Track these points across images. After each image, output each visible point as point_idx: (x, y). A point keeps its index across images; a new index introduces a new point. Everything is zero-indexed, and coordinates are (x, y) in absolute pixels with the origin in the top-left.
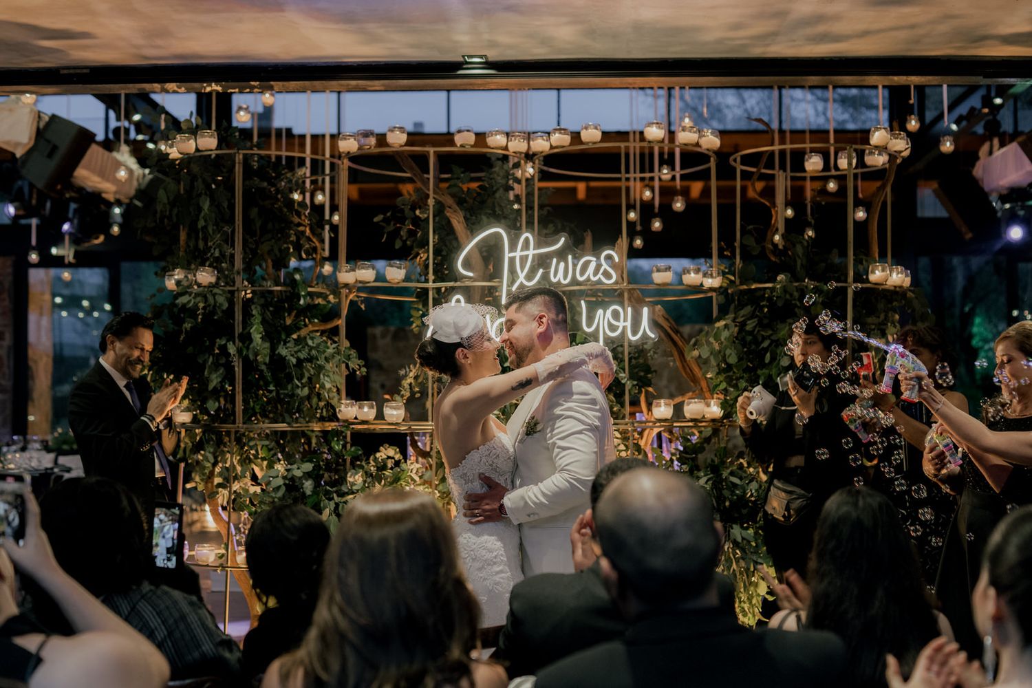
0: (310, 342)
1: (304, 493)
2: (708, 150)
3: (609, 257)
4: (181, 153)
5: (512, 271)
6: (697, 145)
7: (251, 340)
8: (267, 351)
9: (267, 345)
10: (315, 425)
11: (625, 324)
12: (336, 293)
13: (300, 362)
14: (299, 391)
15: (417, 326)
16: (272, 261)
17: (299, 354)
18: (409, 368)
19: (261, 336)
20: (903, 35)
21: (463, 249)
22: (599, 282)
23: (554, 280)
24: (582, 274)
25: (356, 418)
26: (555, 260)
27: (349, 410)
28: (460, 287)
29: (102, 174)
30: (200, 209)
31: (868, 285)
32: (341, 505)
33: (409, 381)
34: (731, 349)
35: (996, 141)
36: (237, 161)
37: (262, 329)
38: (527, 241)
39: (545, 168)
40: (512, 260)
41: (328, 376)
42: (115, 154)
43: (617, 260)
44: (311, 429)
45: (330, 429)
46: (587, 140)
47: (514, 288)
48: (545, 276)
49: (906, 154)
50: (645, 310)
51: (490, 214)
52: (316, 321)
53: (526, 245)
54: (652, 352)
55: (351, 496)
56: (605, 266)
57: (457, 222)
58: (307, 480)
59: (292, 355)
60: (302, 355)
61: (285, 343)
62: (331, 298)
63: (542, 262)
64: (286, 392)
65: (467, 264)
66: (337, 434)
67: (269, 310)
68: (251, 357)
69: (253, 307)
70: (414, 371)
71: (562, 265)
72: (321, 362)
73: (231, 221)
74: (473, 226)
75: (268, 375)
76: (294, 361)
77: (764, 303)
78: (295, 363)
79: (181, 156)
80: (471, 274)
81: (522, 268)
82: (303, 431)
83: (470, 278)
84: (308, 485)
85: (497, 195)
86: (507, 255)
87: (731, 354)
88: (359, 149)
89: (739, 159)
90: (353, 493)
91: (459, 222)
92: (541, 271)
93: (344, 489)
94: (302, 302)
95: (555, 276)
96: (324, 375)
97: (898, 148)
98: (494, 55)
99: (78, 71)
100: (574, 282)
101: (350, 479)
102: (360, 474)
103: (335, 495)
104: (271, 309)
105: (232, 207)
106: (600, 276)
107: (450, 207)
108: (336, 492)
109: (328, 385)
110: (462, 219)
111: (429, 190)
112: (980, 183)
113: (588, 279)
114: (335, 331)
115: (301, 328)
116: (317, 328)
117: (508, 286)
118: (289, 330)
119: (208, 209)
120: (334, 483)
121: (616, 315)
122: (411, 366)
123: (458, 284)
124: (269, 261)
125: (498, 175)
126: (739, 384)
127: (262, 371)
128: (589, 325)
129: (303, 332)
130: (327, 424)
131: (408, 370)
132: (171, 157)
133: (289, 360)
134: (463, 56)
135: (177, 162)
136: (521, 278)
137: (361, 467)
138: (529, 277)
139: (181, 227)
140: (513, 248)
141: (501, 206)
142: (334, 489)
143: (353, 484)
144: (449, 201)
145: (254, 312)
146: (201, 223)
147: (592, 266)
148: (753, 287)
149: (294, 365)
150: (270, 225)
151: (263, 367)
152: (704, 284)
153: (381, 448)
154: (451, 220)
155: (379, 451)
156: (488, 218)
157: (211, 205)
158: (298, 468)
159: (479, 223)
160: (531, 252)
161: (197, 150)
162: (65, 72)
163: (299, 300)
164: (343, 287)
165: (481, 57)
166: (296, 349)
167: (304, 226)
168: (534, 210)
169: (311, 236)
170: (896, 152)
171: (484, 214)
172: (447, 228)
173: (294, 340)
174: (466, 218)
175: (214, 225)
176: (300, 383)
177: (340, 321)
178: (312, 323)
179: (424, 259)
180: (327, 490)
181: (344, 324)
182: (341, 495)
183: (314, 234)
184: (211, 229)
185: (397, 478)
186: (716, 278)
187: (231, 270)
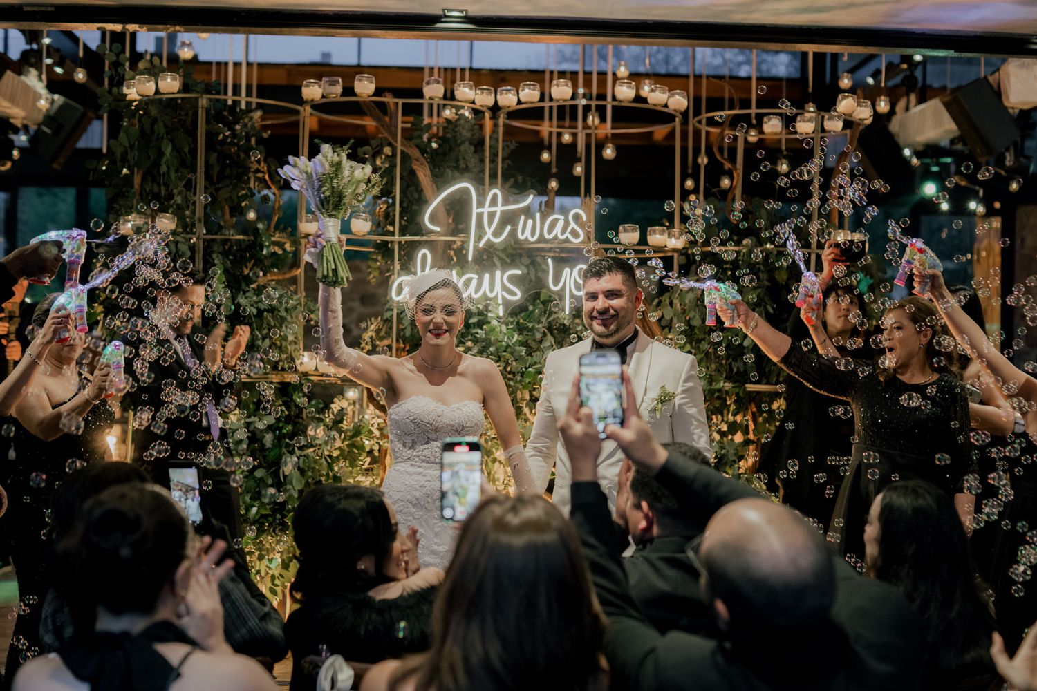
0: (272, 293)
1: (263, 445)
2: (675, 110)
3: (577, 216)
4: (140, 95)
5: (480, 225)
6: (666, 106)
8: (229, 301)
9: (228, 295)
10: (274, 376)
12: (296, 242)
13: (260, 312)
14: (260, 343)
15: (374, 277)
16: (230, 207)
17: (260, 305)
18: (371, 321)
19: (223, 285)
21: (430, 205)
22: (567, 241)
23: (522, 237)
24: (550, 232)
25: (316, 369)
26: (523, 217)
27: (307, 361)
28: (426, 242)
29: (12, 100)
30: (161, 154)
32: (302, 459)
33: (370, 333)
34: (695, 311)
35: (913, 97)
36: (200, 105)
37: (224, 279)
38: (495, 197)
39: (508, 122)
40: (480, 216)
41: (289, 328)
42: (23, 78)
43: (585, 219)
44: (270, 380)
45: (288, 380)
46: (558, 97)
47: (481, 245)
48: (513, 233)
49: (868, 122)
51: (454, 167)
52: (276, 270)
53: (494, 202)
55: (311, 450)
56: (573, 225)
57: (424, 175)
58: (268, 433)
59: (252, 305)
60: (262, 306)
61: (244, 293)
62: (287, 246)
63: (509, 219)
65: (433, 219)
66: (299, 387)
67: (228, 259)
69: (214, 256)
70: (375, 324)
71: (530, 222)
72: (283, 313)
73: (195, 171)
74: (440, 180)
76: (255, 311)
77: (728, 266)
78: (255, 313)
79: (139, 97)
80: (438, 229)
81: (490, 224)
83: (438, 232)
84: (268, 439)
85: (462, 148)
86: (475, 211)
87: (694, 317)
88: (323, 97)
89: (704, 121)
90: (312, 446)
91: (425, 175)
92: (509, 228)
93: (303, 442)
94: (265, 252)
95: (523, 233)
96: (286, 327)
97: (862, 116)
98: (475, 10)
100: (542, 239)
101: (311, 432)
102: (322, 428)
103: (296, 449)
104: (231, 257)
105: (194, 152)
106: (567, 234)
107: (417, 160)
108: (295, 445)
109: (291, 338)
110: (428, 172)
111: (396, 142)
112: (896, 138)
113: (556, 237)
114: (293, 281)
115: (259, 277)
116: (274, 278)
117: (475, 242)
118: (248, 281)
119: (170, 154)
120: (293, 436)
122: (373, 319)
123: (424, 238)
124: (227, 208)
125: (463, 128)
126: (701, 346)
128: (556, 282)
129: (262, 281)
130: (286, 376)
131: (369, 323)
132: (128, 98)
133: (249, 310)
134: (444, 10)
135: (134, 104)
136: (489, 235)
137: (320, 420)
138: (497, 234)
139: (136, 169)
140: (481, 203)
141: (464, 159)
142: (293, 442)
143: (314, 438)
144: (415, 153)
145: (216, 261)
146: (164, 169)
147: (560, 224)
148: (716, 249)
149: (254, 316)
150: (228, 171)
152: (668, 244)
153: (336, 400)
154: (418, 173)
155: (333, 403)
156: (452, 171)
157: (172, 151)
158: (260, 421)
159: (442, 175)
160: (500, 208)
161: (157, 92)
162: (29, 9)
163: (262, 250)
164: (302, 237)
165: (461, 11)
166: (255, 299)
167: (263, 172)
168: (497, 163)
169: (270, 183)
170: (860, 119)
171: (448, 167)
172: (410, 180)
173: (254, 289)
174: (431, 171)
175: (177, 171)
176: (261, 334)
177: (299, 271)
178: (270, 272)
179: (383, 209)
180: (287, 443)
181: (303, 274)
182: (302, 448)
183: (273, 182)
184: (173, 175)
185: (357, 432)
186: (679, 238)
187: (192, 217)
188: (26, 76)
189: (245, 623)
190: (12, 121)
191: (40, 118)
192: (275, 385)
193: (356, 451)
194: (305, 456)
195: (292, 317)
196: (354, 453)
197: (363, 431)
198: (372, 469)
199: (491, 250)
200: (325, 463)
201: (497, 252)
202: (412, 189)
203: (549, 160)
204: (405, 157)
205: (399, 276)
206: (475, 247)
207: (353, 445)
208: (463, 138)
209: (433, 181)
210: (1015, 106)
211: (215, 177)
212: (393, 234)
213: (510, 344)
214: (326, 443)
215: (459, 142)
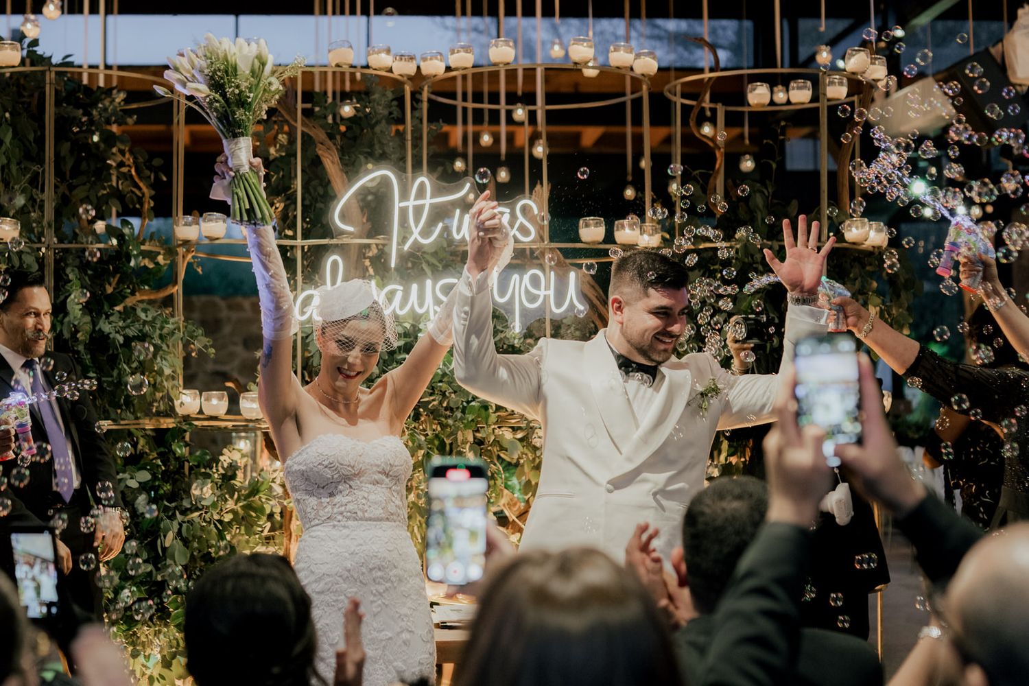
0: (143, 316)
1: (136, 510)
2: (643, 75)
3: (525, 210)
5: (404, 225)
6: (631, 69)
7: (66, 314)
8: (88, 327)
9: (88, 319)
10: (147, 421)
11: (547, 292)
12: (171, 252)
13: (128, 340)
14: (128, 378)
17: (127, 330)
19: (80, 306)
21: (339, 200)
23: (457, 237)
25: (201, 412)
26: (458, 211)
27: (188, 402)
28: (337, 245)
31: (844, 245)
32: (184, 525)
36: (48, 80)
38: (422, 187)
39: (435, 97)
40: (404, 212)
41: (165, 359)
43: (536, 211)
44: (141, 426)
45: (164, 426)
46: (497, 61)
47: (406, 247)
48: (446, 232)
50: (572, 275)
51: (368, 154)
52: (146, 287)
53: (421, 193)
54: (572, 328)
55: (196, 514)
56: (521, 219)
57: (331, 164)
58: (141, 493)
59: (118, 332)
60: (131, 332)
61: (107, 317)
62: (160, 259)
63: (440, 213)
64: (110, 379)
66: (177, 433)
67: (86, 274)
68: (66, 335)
69: (68, 270)
72: (157, 341)
73: (41, 162)
74: (351, 168)
75: (87, 358)
76: (121, 339)
77: (717, 267)
78: (122, 342)
80: (351, 229)
81: (417, 221)
82: (129, 430)
83: (350, 233)
84: (141, 500)
85: (378, 129)
86: (397, 204)
90: (197, 509)
91: (333, 162)
93: (186, 504)
94: (132, 264)
95: (459, 230)
96: (161, 358)
97: (876, 76)
101: (195, 491)
102: (209, 485)
103: (177, 513)
104: (90, 272)
105: (41, 141)
106: (515, 232)
107: (322, 144)
108: (176, 508)
109: (167, 371)
110: (337, 159)
111: (296, 121)
114: (169, 301)
115: (126, 297)
116: (145, 298)
117: (399, 244)
118: (113, 300)
119: (10, 143)
120: (173, 497)
121: (535, 281)
123: (334, 241)
125: (378, 104)
127: (78, 352)
128: (502, 292)
129: (130, 302)
130: (162, 420)
133: (114, 339)
136: (416, 235)
137: (207, 476)
138: (426, 233)
140: (404, 195)
141: (380, 142)
142: (174, 504)
143: (200, 499)
144: (319, 134)
145: (71, 276)
147: (506, 219)
148: (701, 247)
149: (121, 345)
150: (84, 166)
151: (81, 348)
152: (639, 244)
153: (225, 451)
154: (323, 159)
155: (222, 454)
156: (366, 158)
157: (13, 138)
158: (132, 478)
159: (353, 164)
160: (428, 201)
163: (129, 261)
164: (179, 246)
166: (121, 324)
167: (129, 166)
168: (421, 148)
169: (137, 180)
170: (873, 80)
171: (360, 153)
172: (314, 166)
173: (119, 312)
174: (340, 159)
175: (18, 164)
176: (130, 368)
177: (176, 288)
178: (140, 290)
179: (280, 209)
180: (165, 505)
181: (181, 292)
182: (184, 512)
183: (141, 178)
184: (14, 168)
185: (254, 490)
186: (652, 235)
187: (39, 222)
192: (148, 432)
193: (254, 514)
194: (188, 522)
195: (168, 346)
196: (251, 516)
197: (262, 489)
198: (273, 537)
199: (419, 254)
200: (215, 530)
201: (425, 256)
202: (315, 183)
203: (464, 169)
204: (308, 140)
205: (303, 290)
206: (398, 250)
207: (248, 507)
208: (379, 117)
209: (342, 170)
210: (1023, 82)
211: (68, 173)
212: (294, 238)
213: (447, 372)
214: (214, 505)
215: (374, 121)
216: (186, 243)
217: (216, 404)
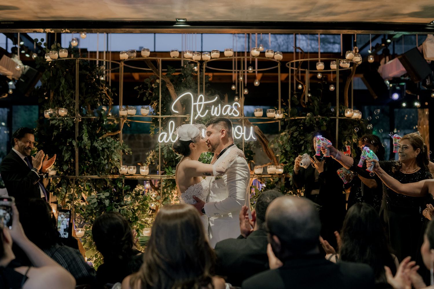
0: (108, 141)
1: (105, 205)
2: (277, 60)
3: (236, 105)
4: (52, 59)
5: (195, 110)
6: (273, 58)
7: (83, 140)
8: (90, 144)
9: (89, 142)
10: (110, 176)
11: (243, 133)
12: (118, 119)
13: (103, 149)
14: (103, 162)
15: (152, 134)
16: (90, 105)
17: (103, 146)
18: (150, 152)
19: (87, 138)
20: (362, 13)
21: (174, 102)
22: (232, 116)
23: (213, 115)
24: (225, 112)
25: (127, 173)
26: (213, 106)
27: (124, 170)
28: (173, 118)
30: (61, 83)
31: (345, 118)
32: (121, 210)
33: (150, 157)
34: (287, 144)
35: (387, 58)
36: (76, 63)
37: (87, 135)
38: (201, 98)
39: (208, 67)
40: (195, 106)
41: (115, 155)
43: (239, 106)
44: (108, 178)
45: (116, 178)
46: (227, 56)
47: (196, 118)
48: (209, 113)
49: (360, 63)
50: (252, 128)
51: (184, 86)
52: (110, 131)
53: (201, 100)
54: (253, 146)
55: (126, 207)
56: (234, 109)
58: (107, 200)
59: (100, 146)
60: (104, 146)
61: (97, 141)
62: (115, 122)
63: (207, 107)
64: (97, 162)
65: (175, 108)
66: (120, 180)
67: (90, 127)
68: (83, 147)
69: (83, 126)
70: (152, 153)
71: (216, 108)
72: (113, 149)
73: (74, 89)
74: (178, 92)
75: (89, 155)
76: (101, 148)
77: (301, 125)
78: (101, 149)
79: (51, 60)
80: (177, 112)
81: (199, 109)
82: (104, 179)
83: (178, 113)
84: (107, 202)
86: (193, 104)
87: (287, 147)
88: (129, 58)
89: (290, 64)
90: (126, 205)
91: (172, 90)
92: (207, 111)
93: (122, 203)
94: (104, 123)
95: (213, 113)
96: (114, 155)
97: (357, 60)
98: (189, 19)
99: (9, 23)
100: (221, 115)
101: (125, 199)
102: (130, 197)
103: (119, 206)
104: (91, 126)
105: (74, 82)
106: (232, 113)
107: (168, 83)
108: (119, 205)
109: (116, 159)
110: (173, 88)
111: (159, 76)
112: (381, 75)
113: (227, 114)
114: (118, 136)
115: (103, 135)
116: (110, 135)
117: (193, 117)
118: (99, 135)
119: (64, 83)
120: (118, 201)
121: (239, 130)
122: (151, 151)
123: (172, 116)
124: (89, 105)
126: (291, 160)
127: (87, 153)
129: (104, 136)
130: (115, 176)
131: (150, 153)
132: (47, 60)
133: (99, 148)
134: (176, 19)
135: (50, 63)
136: (199, 114)
137: (130, 194)
138: (202, 113)
139: (51, 90)
140: (195, 101)
141: (189, 83)
142: (118, 204)
143: (127, 201)
144: (167, 80)
145: (84, 128)
146: (61, 89)
147: (229, 109)
148: (296, 118)
149: (101, 151)
150: (89, 90)
151: (87, 151)
152: (276, 117)
153: (137, 186)
154: (169, 89)
156: (184, 88)
157: (65, 81)
158: (103, 195)
159: (180, 90)
160: (203, 103)
161: (59, 57)
163: (103, 123)
164: (121, 117)
165: (184, 19)
166: (101, 143)
167: (105, 91)
168: (203, 85)
169: (107, 95)
170: (356, 62)
171: (182, 86)
172: (166, 92)
173: (101, 139)
174: (175, 88)
175: (67, 90)
176: (104, 158)
177: (120, 132)
178: (108, 132)
179: (156, 105)
180: (115, 204)
181: (122, 133)
182: (121, 206)
184: (65, 92)
185: (145, 199)
186: (280, 114)
187: (74, 110)
188: (14, 58)
189: (81, 271)
190: (8, 77)
191: (20, 75)
192: (110, 180)
193: (145, 207)
194: (123, 209)
195: (117, 151)
196: (144, 208)
197: (148, 198)
198: (152, 215)
199: (200, 120)
200: (131, 212)
201: (203, 121)
202: (167, 96)
204: (164, 83)
205: (161, 132)
206: (193, 119)
207: (143, 205)
208: (188, 74)
209: (175, 92)
210: (429, 59)
211: (84, 93)
212: (159, 115)
213: (209, 160)
214: (131, 204)
215: (187, 76)
216: (123, 116)
217: (132, 170)
